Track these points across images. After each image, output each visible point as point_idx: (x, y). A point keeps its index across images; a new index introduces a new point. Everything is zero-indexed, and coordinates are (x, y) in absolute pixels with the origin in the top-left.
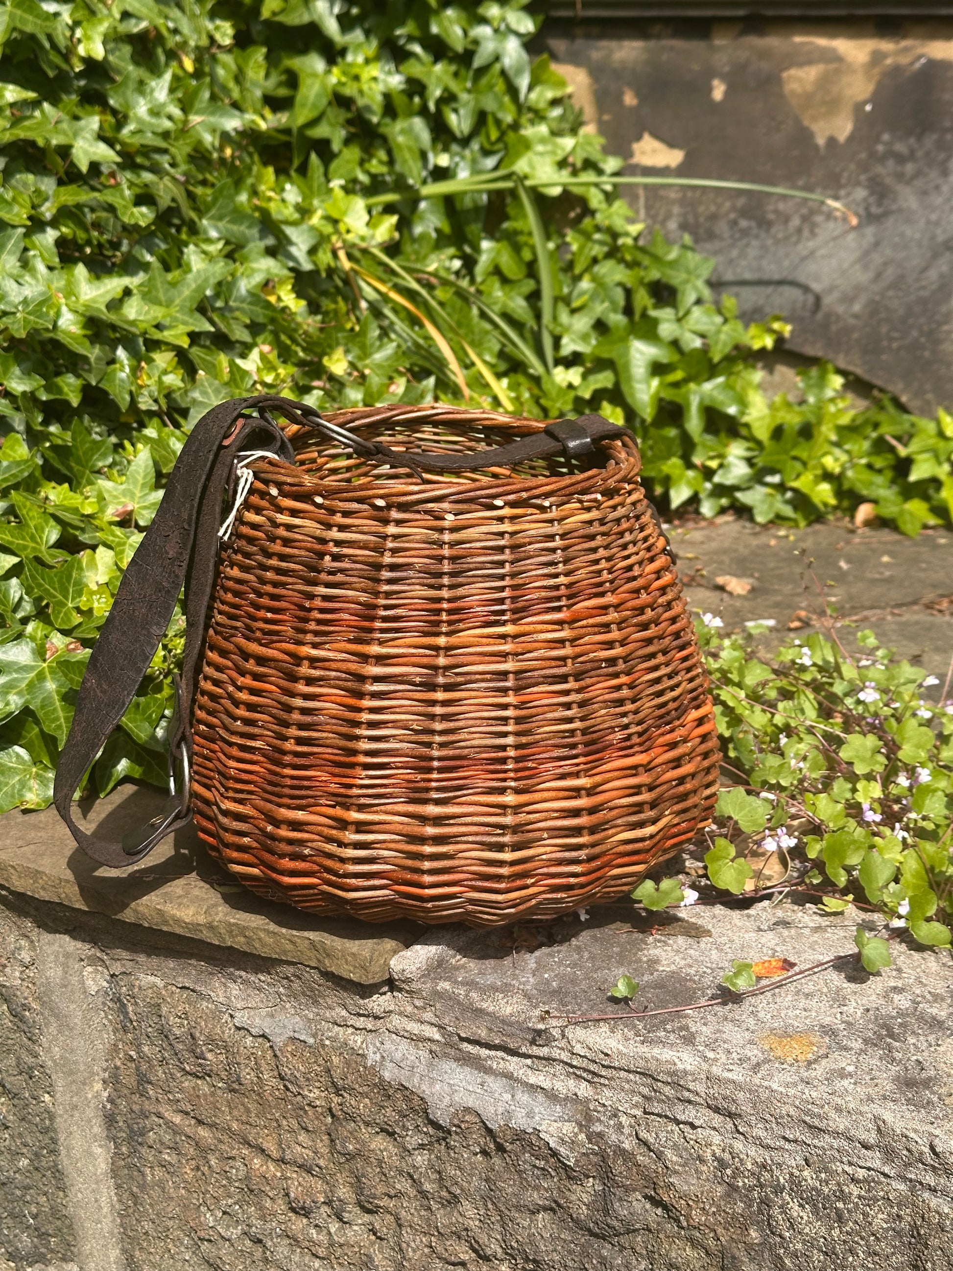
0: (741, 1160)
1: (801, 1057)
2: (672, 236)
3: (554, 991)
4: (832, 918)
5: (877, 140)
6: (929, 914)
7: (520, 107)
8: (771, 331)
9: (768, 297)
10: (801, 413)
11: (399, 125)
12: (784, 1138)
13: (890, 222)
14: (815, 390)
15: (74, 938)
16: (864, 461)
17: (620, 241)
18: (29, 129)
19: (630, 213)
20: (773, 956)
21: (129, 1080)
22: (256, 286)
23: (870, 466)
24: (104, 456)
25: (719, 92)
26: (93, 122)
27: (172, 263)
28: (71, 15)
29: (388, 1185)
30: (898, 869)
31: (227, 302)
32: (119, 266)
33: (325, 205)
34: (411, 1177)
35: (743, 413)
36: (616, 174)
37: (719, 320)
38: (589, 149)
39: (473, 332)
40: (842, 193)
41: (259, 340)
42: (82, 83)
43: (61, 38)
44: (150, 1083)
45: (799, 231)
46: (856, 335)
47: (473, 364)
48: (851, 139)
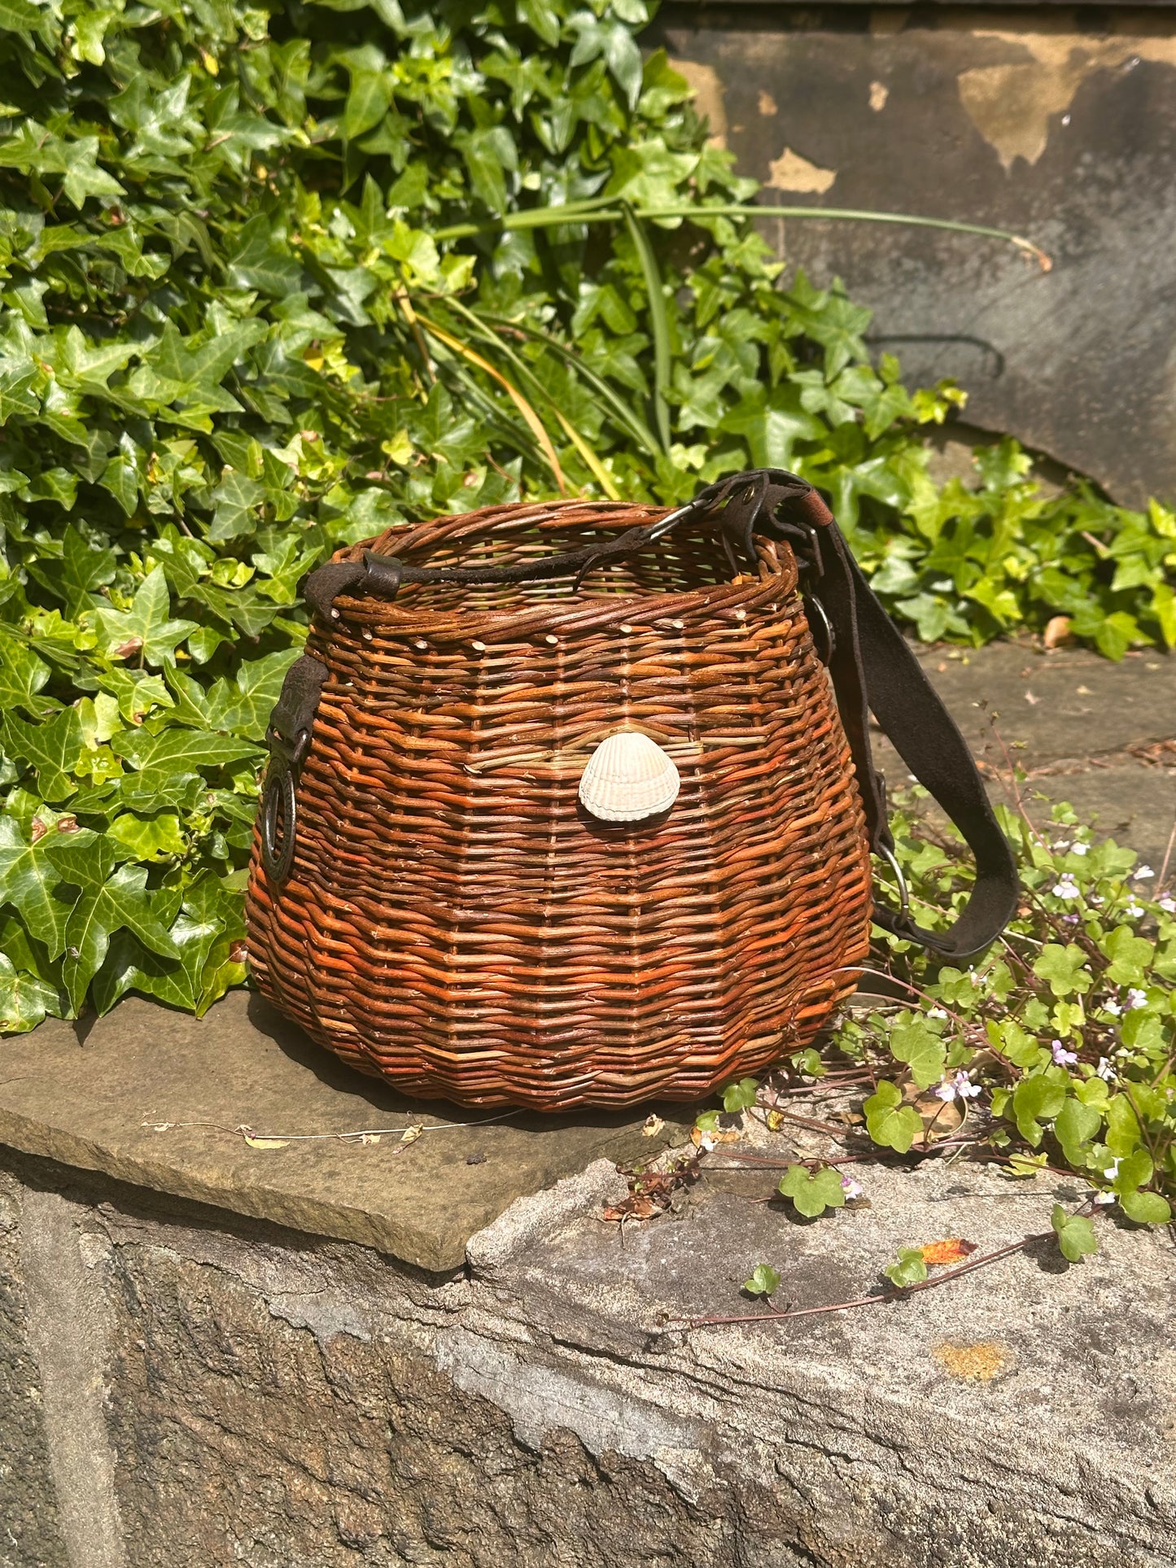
0: (908, 1503)
1: (984, 1375)
2: (819, 279)
3: (673, 1283)
4: (1020, 1183)
5: (1077, 161)
6: (1143, 1183)
7: (629, 116)
8: (942, 399)
9: (938, 357)
10: (980, 504)
11: (478, 138)
12: (962, 1477)
13: (1091, 265)
14: (996, 475)
15: (68, 1198)
16: (1056, 564)
17: (754, 286)
18: (10, 154)
19: (766, 251)
20: (947, 1235)
21: (138, 1376)
22: (297, 351)
23: (1063, 570)
24: (105, 572)
25: (878, 98)
26: (91, 144)
27: (191, 323)
28: (63, 7)
29: (463, 1517)
30: (1103, 1118)
31: (260, 373)
32: (123, 328)
33: (384, 243)
34: (493, 1509)
35: (906, 504)
36: (749, 202)
37: (876, 385)
38: (716, 169)
39: (569, 401)
40: (1032, 227)
41: (301, 420)
42: (77, 93)
43: (50, 35)
44: (164, 1380)
45: (978, 274)
46: (1047, 406)
47: (570, 441)
48: (1043, 160)
